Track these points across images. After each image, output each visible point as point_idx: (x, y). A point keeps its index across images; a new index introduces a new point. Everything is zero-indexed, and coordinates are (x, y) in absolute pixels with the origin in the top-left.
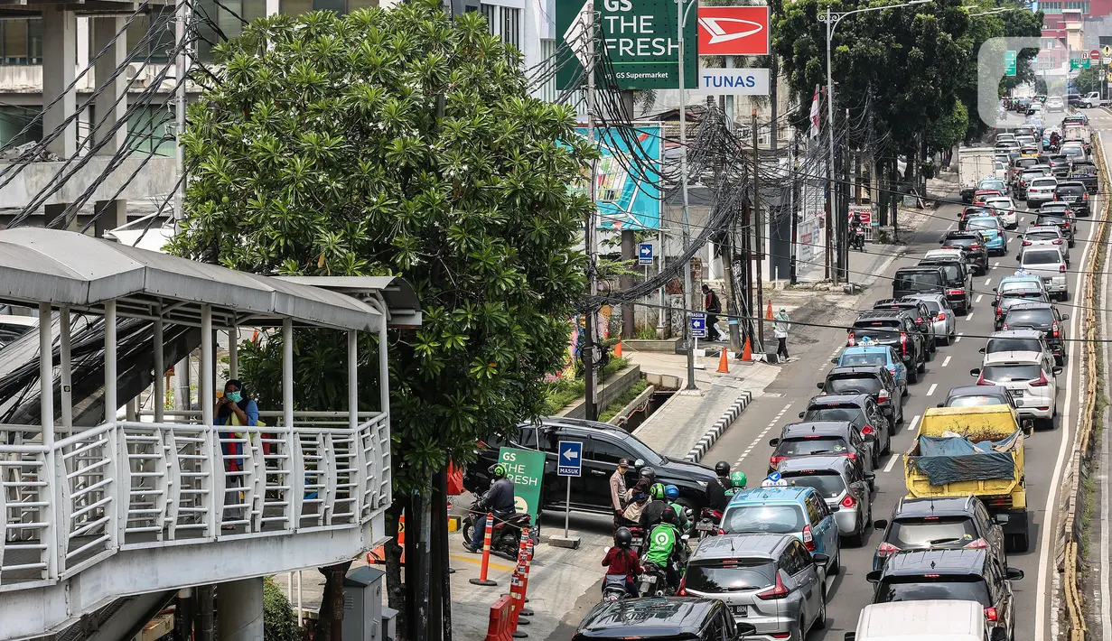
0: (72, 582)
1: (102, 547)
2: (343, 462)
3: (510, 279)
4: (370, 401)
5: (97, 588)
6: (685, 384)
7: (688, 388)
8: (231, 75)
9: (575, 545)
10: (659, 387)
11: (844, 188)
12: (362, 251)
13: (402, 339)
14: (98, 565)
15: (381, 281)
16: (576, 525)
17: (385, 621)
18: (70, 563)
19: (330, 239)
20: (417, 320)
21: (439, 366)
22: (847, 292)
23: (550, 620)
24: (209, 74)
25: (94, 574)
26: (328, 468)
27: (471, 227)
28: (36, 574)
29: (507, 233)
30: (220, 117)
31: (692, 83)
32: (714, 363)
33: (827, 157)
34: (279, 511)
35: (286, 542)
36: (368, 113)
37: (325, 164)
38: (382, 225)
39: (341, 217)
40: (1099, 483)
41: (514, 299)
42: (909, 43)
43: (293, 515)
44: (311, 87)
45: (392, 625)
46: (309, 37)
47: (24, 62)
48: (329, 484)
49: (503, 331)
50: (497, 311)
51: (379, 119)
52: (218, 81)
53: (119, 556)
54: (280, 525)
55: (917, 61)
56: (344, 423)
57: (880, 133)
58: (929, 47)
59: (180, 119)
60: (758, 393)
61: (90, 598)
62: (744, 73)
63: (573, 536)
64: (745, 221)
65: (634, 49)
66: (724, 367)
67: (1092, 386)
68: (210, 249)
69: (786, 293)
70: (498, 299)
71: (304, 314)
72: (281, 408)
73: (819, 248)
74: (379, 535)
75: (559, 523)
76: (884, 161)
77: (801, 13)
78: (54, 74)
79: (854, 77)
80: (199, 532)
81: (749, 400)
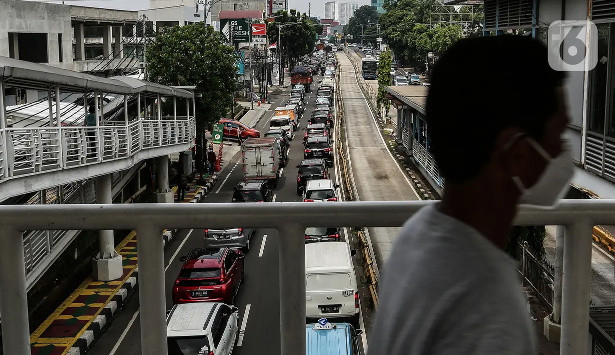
0: (132, 157)
1: (138, 148)
2: (186, 128)
3: (221, 86)
4: (191, 114)
5: (137, 158)
6: (251, 109)
7: (252, 109)
8: (156, 40)
9: (231, 145)
10: (245, 109)
11: (282, 64)
12: (188, 80)
13: (197, 99)
14: (137, 153)
15: (194, 87)
16: (231, 141)
17: (193, 163)
18: (132, 152)
19: (180, 77)
20: (201, 95)
21: (206, 106)
22: (284, 88)
23: (227, 162)
24: (151, 40)
25: (137, 154)
26: (184, 129)
27: (211, 74)
28: (125, 155)
29: (221, 76)
30: (154, 50)
31: (251, 41)
32: (257, 104)
33: (279, 58)
34: (174, 139)
35: (175, 146)
36: (188, 49)
37: (179, 60)
38: (192, 74)
39: (183, 73)
40: (344, 129)
41: (222, 90)
42: (296, 32)
43: (176, 140)
44: (175, 43)
45: (194, 163)
46: (174, 31)
47: (96, 37)
48: (184, 133)
49: (220, 98)
50: (219, 93)
51: (190, 51)
52: (153, 42)
53: (142, 150)
54: (174, 142)
55: (297, 36)
56: (186, 119)
57: (290, 52)
58: (300, 33)
59: (145, 50)
60: (267, 111)
61: (136, 160)
62: (260, 39)
63: (230, 143)
64: (263, 72)
65: (238, 34)
66: (259, 105)
67: (340, 108)
68: (153, 80)
69: (271, 88)
70: (218, 90)
71: (179, 95)
72: (173, 116)
73: (277, 78)
74: (194, 144)
75: (227, 140)
76: (290, 58)
77: (272, 25)
78: (106, 40)
79: (284, 39)
80: (158, 145)
81: (266, 112)
